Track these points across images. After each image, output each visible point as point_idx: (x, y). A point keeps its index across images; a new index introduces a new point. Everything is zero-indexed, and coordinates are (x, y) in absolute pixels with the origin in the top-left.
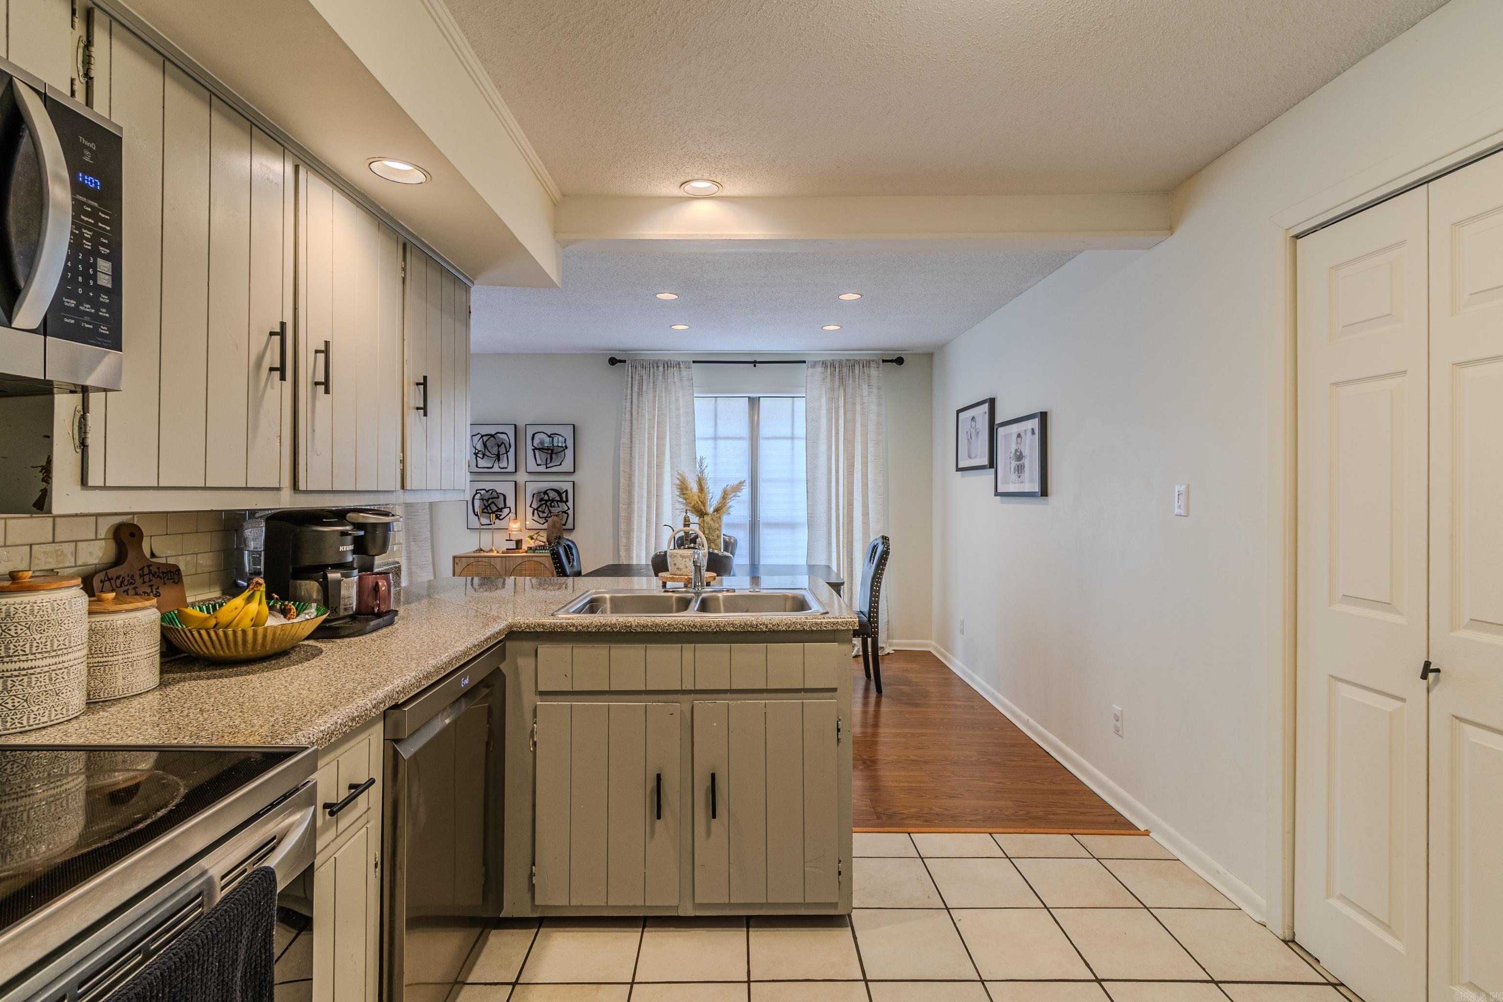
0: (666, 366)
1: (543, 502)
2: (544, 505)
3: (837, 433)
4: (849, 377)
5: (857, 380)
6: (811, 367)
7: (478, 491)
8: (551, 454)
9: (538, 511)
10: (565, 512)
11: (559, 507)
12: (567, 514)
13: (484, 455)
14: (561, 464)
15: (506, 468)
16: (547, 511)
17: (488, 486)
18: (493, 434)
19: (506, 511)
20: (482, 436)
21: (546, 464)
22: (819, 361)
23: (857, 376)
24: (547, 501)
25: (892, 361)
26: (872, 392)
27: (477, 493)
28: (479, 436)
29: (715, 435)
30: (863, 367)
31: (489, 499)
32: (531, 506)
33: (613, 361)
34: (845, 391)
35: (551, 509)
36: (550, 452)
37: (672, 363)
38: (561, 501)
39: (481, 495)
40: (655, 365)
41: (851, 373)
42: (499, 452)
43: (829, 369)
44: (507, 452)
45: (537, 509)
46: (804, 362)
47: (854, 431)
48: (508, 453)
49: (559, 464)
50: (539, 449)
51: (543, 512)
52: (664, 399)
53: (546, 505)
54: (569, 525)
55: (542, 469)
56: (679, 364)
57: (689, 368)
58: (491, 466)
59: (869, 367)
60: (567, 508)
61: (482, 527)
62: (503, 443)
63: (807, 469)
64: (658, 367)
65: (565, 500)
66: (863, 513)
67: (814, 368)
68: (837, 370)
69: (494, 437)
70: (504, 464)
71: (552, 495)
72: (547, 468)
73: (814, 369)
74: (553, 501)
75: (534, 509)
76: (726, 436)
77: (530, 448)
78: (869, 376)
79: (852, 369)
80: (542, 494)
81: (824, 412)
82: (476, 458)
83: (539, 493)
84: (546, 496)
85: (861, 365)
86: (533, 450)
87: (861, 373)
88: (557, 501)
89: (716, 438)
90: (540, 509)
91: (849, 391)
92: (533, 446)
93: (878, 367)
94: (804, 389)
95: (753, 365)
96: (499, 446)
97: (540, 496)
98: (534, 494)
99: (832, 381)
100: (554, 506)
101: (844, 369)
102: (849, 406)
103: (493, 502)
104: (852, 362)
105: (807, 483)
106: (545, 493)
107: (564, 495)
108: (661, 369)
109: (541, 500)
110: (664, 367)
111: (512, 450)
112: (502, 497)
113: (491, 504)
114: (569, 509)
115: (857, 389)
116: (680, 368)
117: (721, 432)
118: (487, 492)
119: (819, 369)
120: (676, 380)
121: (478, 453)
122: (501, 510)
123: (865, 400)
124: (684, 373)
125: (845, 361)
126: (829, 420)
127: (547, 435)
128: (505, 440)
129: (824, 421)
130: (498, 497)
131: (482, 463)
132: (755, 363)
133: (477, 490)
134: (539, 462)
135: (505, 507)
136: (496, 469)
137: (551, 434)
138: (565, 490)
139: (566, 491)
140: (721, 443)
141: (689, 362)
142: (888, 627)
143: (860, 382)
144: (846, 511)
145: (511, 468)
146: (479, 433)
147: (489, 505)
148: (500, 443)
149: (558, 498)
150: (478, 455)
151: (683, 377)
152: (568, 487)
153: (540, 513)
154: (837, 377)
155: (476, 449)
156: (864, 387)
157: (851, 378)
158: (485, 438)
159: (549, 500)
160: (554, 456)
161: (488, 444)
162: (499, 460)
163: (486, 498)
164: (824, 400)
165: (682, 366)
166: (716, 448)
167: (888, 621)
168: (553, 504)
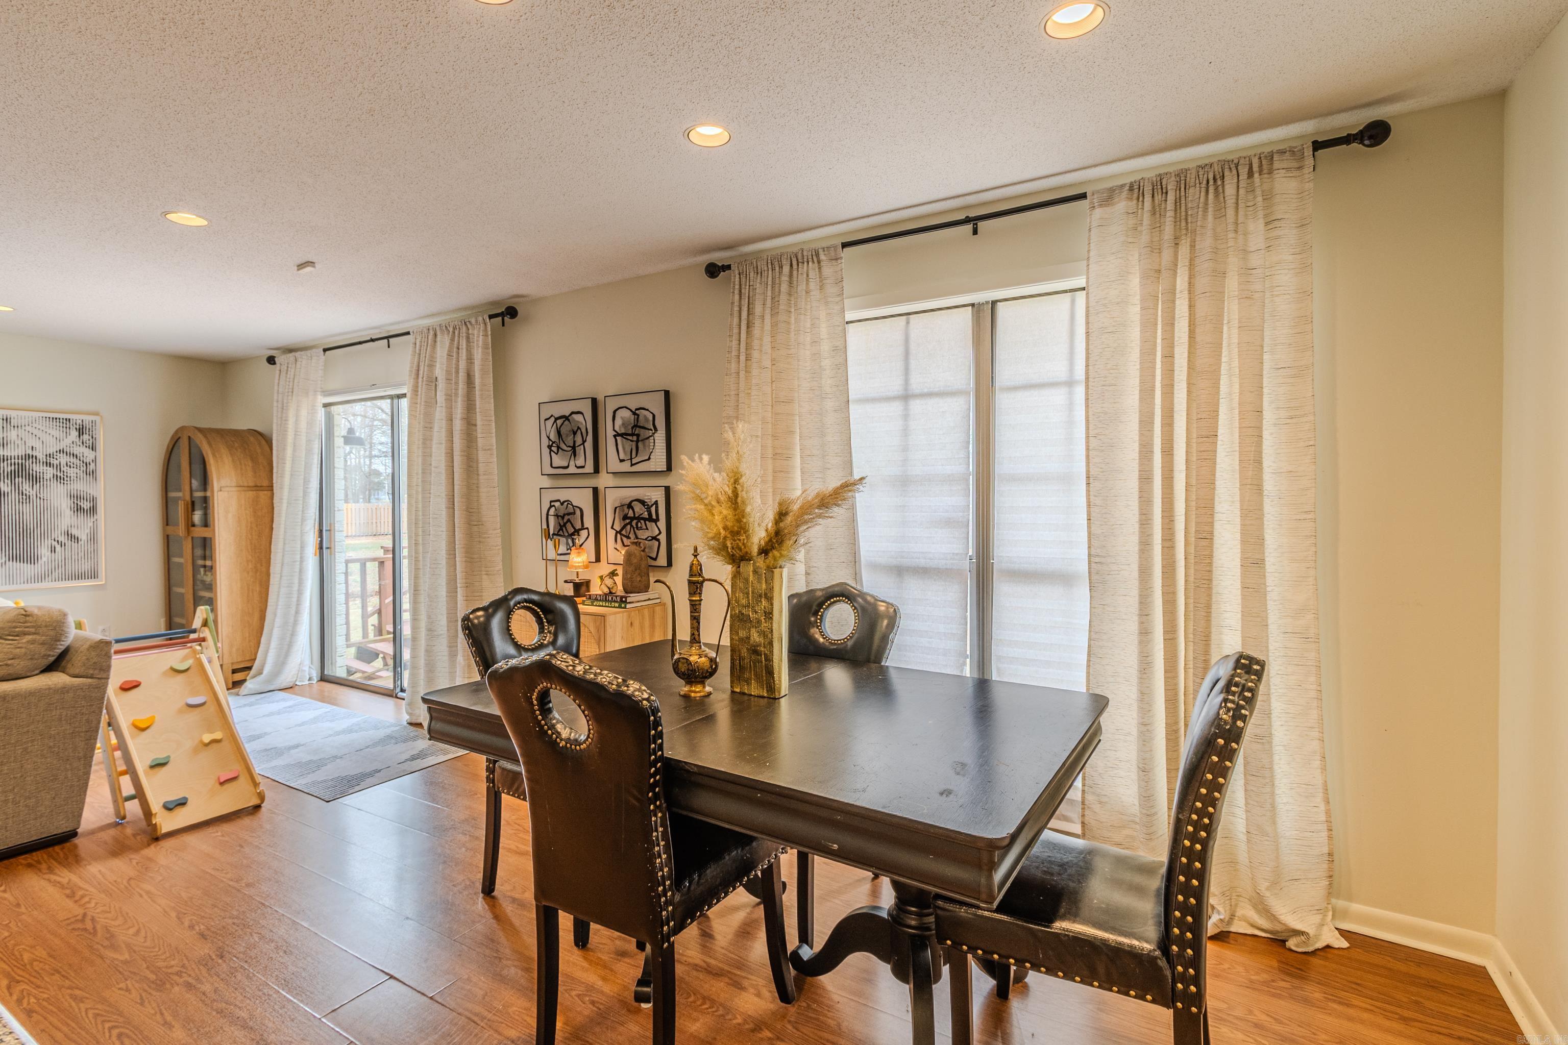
0: (795, 263)
1: (628, 521)
2: (629, 526)
3: (1169, 357)
4: (1206, 210)
5: (1230, 212)
6: (1101, 206)
7: (552, 504)
8: (637, 441)
9: (621, 534)
10: (655, 538)
11: (647, 529)
12: (658, 540)
13: (558, 448)
14: (649, 459)
15: (583, 467)
16: (632, 536)
17: (563, 495)
18: (567, 415)
19: (584, 533)
20: (556, 419)
21: (631, 459)
22: (1122, 186)
23: (1230, 202)
24: (632, 519)
25: (1347, 140)
26: (1278, 237)
27: (551, 506)
28: (553, 419)
29: (906, 390)
30: (1250, 174)
31: (564, 515)
32: (612, 528)
33: (713, 270)
34: (1193, 246)
35: (639, 533)
36: (635, 438)
37: (805, 253)
38: (650, 519)
39: (556, 510)
40: (776, 263)
41: (1211, 196)
42: (574, 442)
43: (1148, 198)
44: (584, 442)
45: (620, 532)
46: (1083, 196)
47: (1217, 347)
48: (585, 444)
49: (647, 458)
50: (622, 435)
51: (628, 537)
52: (793, 327)
53: (632, 526)
54: (662, 561)
55: (626, 467)
56: (817, 255)
57: (837, 259)
58: (567, 465)
59: (1270, 172)
60: (657, 532)
61: (559, 558)
62: (579, 428)
63: (1088, 449)
64: (781, 267)
65: (654, 517)
66: (1244, 559)
67: (1106, 206)
68: (1171, 197)
69: (569, 420)
70: (580, 462)
71: (638, 508)
72: (632, 465)
73: (1108, 209)
74: (639, 519)
75: (617, 532)
76: (926, 390)
77: (610, 433)
78: (1268, 197)
79: (1216, 189)
80: (625, 508)
81: (1135, 311)
82: (550, 453)
83: (622, 506)
84: (631, 511)
85: (1244, 171)
86: (615, 436)
87: (1242, 191)
88: (645, 519)
89: (906, 397)
90: (624, 532)
91: (1205, 243)
92: (614, 430)
93: (1300, 168)
94: (1085, 263)
95: (969, 227)
96: (575, 433)
97: (623, 511)
98: (616, 508)
99: (1156, 227)
100: (641, 528)
101: (1191, 191)
102: (1202, 283)
103: (569, 520)
104: (1216, 168)
105: (1088, 484)
106: (630, 506)
107: (653, 509)
108: (786, 269)
109: (625, 517)
110: (791, 265)
111: (590, 439)
112: (578, 512)
113: (567, 522)
114: (660, 533)
115: (1231, 235)
116: (819, 262)
117: (917, 383)
118: (562, 504)
119: (1122, 205)
120: (812, 285)
121: (552, 446)
122: (577, 532)
123: (1255, 260)
124: (828, 270)
125: (1194, 172)
126: (1148, 325)
127: (631, 411)
128: (582, 424)
129: (1135, 334)
130: (574, 513)
131: (558, 461)
132: (973, 221)
133: (551, 502)
134: (622, 456)
135: (583, 528)
136: (572, 470)
137: (636, 409)
138: (654, 500)
139: (656, 503)
140: (916, 406)
141: (835, 247)
142: (1330, 869)
143: (1241, 212)
144: (1192, 550)
145: (589, 468)
146: (552, 416)
147: (565, 524)
148: (575, 429)
149: (646, 515)
150: (553, 448)
151: (826, 279)
152: (657, 496)
153: (625, 539)
154: (1170, 214)
155: (550, 440)
156: (1251, 226)
157: (1210, 209)
158: (559, 422)
159: (634, 518)
160: (640, 444)
161: (563, 431)
162: (575, 456)
163: (561, 514)
164: (1135, 282)
165: (822, 257)
166: (906, 417)
167: (1330, 854)
168: (639, 525)
